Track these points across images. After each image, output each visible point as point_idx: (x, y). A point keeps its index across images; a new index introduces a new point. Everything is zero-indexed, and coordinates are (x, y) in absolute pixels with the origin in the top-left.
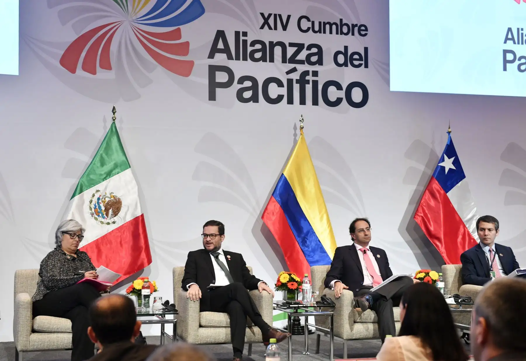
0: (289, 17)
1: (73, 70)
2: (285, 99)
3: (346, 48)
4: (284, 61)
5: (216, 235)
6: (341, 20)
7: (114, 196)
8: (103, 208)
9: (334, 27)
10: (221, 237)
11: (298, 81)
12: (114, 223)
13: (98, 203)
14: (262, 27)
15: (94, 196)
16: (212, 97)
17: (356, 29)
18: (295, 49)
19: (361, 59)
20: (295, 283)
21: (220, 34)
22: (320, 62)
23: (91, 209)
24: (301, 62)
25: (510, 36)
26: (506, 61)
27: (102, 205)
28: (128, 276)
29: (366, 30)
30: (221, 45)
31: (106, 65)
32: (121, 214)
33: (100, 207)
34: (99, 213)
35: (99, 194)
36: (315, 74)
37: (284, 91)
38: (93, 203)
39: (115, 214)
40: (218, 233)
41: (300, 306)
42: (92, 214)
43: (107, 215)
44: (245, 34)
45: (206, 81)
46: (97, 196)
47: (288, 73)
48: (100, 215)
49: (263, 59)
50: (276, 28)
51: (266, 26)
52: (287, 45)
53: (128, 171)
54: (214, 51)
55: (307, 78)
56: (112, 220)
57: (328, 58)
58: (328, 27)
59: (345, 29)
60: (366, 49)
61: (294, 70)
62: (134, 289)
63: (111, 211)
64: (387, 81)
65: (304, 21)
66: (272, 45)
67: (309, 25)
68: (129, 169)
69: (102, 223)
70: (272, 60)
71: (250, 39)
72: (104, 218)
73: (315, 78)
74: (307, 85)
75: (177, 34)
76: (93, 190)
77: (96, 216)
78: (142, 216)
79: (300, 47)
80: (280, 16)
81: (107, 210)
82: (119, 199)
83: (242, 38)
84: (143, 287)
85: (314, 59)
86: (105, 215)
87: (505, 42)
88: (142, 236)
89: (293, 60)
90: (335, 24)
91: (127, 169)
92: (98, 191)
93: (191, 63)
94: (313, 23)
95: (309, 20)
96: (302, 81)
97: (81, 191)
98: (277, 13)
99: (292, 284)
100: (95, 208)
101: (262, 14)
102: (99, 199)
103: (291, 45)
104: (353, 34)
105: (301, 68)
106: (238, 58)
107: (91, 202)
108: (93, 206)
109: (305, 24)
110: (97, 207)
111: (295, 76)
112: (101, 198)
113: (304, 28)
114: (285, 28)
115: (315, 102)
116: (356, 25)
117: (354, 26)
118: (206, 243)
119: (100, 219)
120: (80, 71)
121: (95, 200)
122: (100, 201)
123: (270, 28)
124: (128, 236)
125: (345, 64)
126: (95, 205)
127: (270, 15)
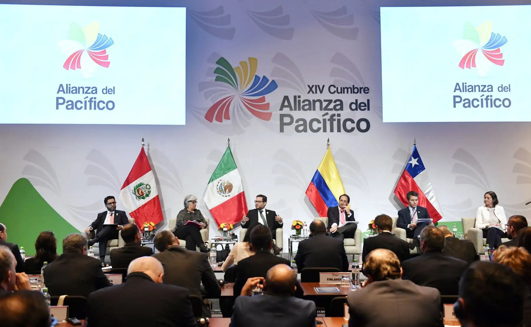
0: (324, 86)
1: (211, 121)
2: (322, 130)
3: (356, 100)
4: (321, 109)
5: (260, 202)
6: (353, 86)
7: (229, 183)
8: (223, 189)
9: (349, 90)
10: (264, 202)
11: (329, 120)
12: (229, 196)
13: (221, 186)
14: (309, 93)
15: (219, 183)
16: (282, 130)
17: (362, 90)
18: (327, 103)
19: (365, 106)
20: (299, 226)
21: (286, 98)
22: (342, 109)
23: (217, 189)
24: (331, 110)
25: (458, 88)
26: (455, 102)
27: (223, 187)
28: (236, 222)
29: (368, 90)
30: (286, 103)
31: (227, 117)
32: (233, 191)
33: (222, 188)
34: (221, 191)
35: (221, 181)
36: (339, 115)
37: (321, 125)
38: (219, 186)
39: (230, 191)
40: (262, 201)
41: (296, 237)
42: (218, 192)
43: (225, 192)
44: (299, 97)
45: (278, 122)
46: (220, 182)
47: (323, 116)
48: (222, 192)
49: (310, 109)
50: (316, 93)
51: (311, 92)
52: (323, 101)
53: (236, 170)
54: (282, 106)
55: (334, 118)
56: (228, 194)
57: (346, 106)
58: (346, 90)
59: (356, 91)
60: (368, 101)
61: (327, 114)
62: (221, 228)
63: (227, 190)
64: (381, 117)
65: (332, 88)
66: (314, 102)
67: (335, 89)
68: (237, 169)
69: (223, 196)
70: (314, 109)
71: (302, 99)
72: (224, 193)
73: (339, 118)
74: (334, 122)
75: (263, 100)
76: (218, 180)
77: (220, 193)
78: (243, 192)
79: (330, 101)
80: (319, 86)
81: (225, 190)
82: (231, 184)
83: (298, 99)
84: (224, 227)
85: (338, 107)
86: (224, 192)
87: (455, 91)
88: (243, 202)
89: (326, 108)
90: (350, 88)
91: (236, 169)
92: (221, 180)
93: (270, 114)
94: (337, 88)
95: (335, 87)
96: (332, 120)
97: (212, 181)
98: (317, 85)
99: (298, 226)
100: (219, 189)
101: (309, 86)
102: (221, 184)
103: (325, 101)
104: (360, 93)
105: (331, 113)
106: (295, 109)
107: (217, 186)
108: (218, 188)
109: (333, 89)
110: (220, 188)
111: (327, 117)
112: (222, 183)
113: (332, 91)
114: (321, 92)
115: (339, 130)
116: (362, 88)
117: (361, 88)
118: (256, 205)
119: (222, 194)
120: (214, 121)
121: (219, 185)
122: (222, 185)
123: (313, 93)
124: (236, 203)
125: (356, 109)
126: (219, 187)
127: (313, 86)
